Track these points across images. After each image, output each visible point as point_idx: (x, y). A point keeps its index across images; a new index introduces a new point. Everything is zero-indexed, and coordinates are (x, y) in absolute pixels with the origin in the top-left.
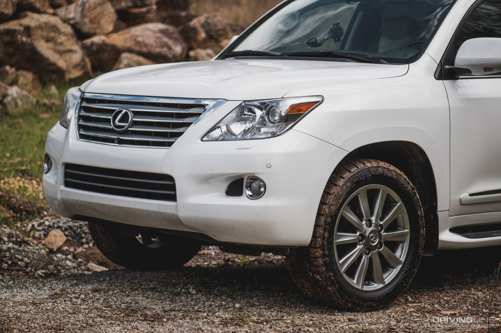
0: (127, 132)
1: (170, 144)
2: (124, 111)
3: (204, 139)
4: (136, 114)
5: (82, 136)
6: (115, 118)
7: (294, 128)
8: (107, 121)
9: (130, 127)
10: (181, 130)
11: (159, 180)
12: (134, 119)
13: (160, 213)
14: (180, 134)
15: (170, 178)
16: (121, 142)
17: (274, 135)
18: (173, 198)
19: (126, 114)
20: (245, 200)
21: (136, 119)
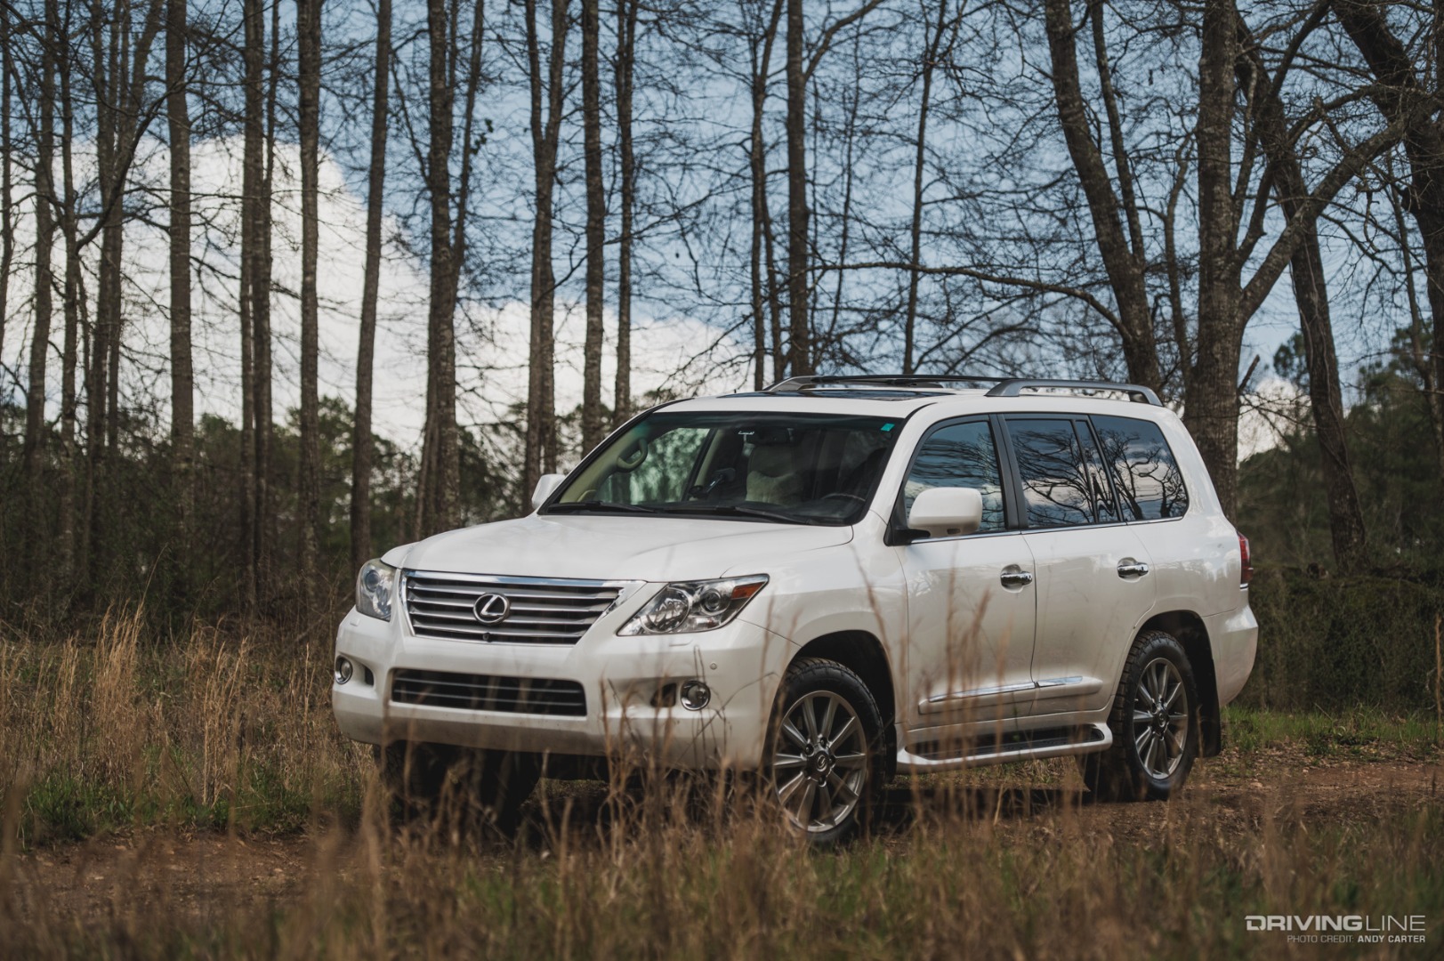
0: (500, 626)
1: (574, 641)
2: (495, 598)
3: (622, 633)
4: (512, 600)
5: (419, 631)
6: (479, 607)
7: (739, 617)
8: (469, 610)
9: (507, 617)
10: (586, 621)
11: (562, 688)
12: (512, 608)
13: (560, 732)
14: (586, 627)
15: (577, 686)
16: (491, 638)
17: (711, 626)
18: (582, 711)
19: (499, 600)
20: (682, 712)
21: (515, 607)
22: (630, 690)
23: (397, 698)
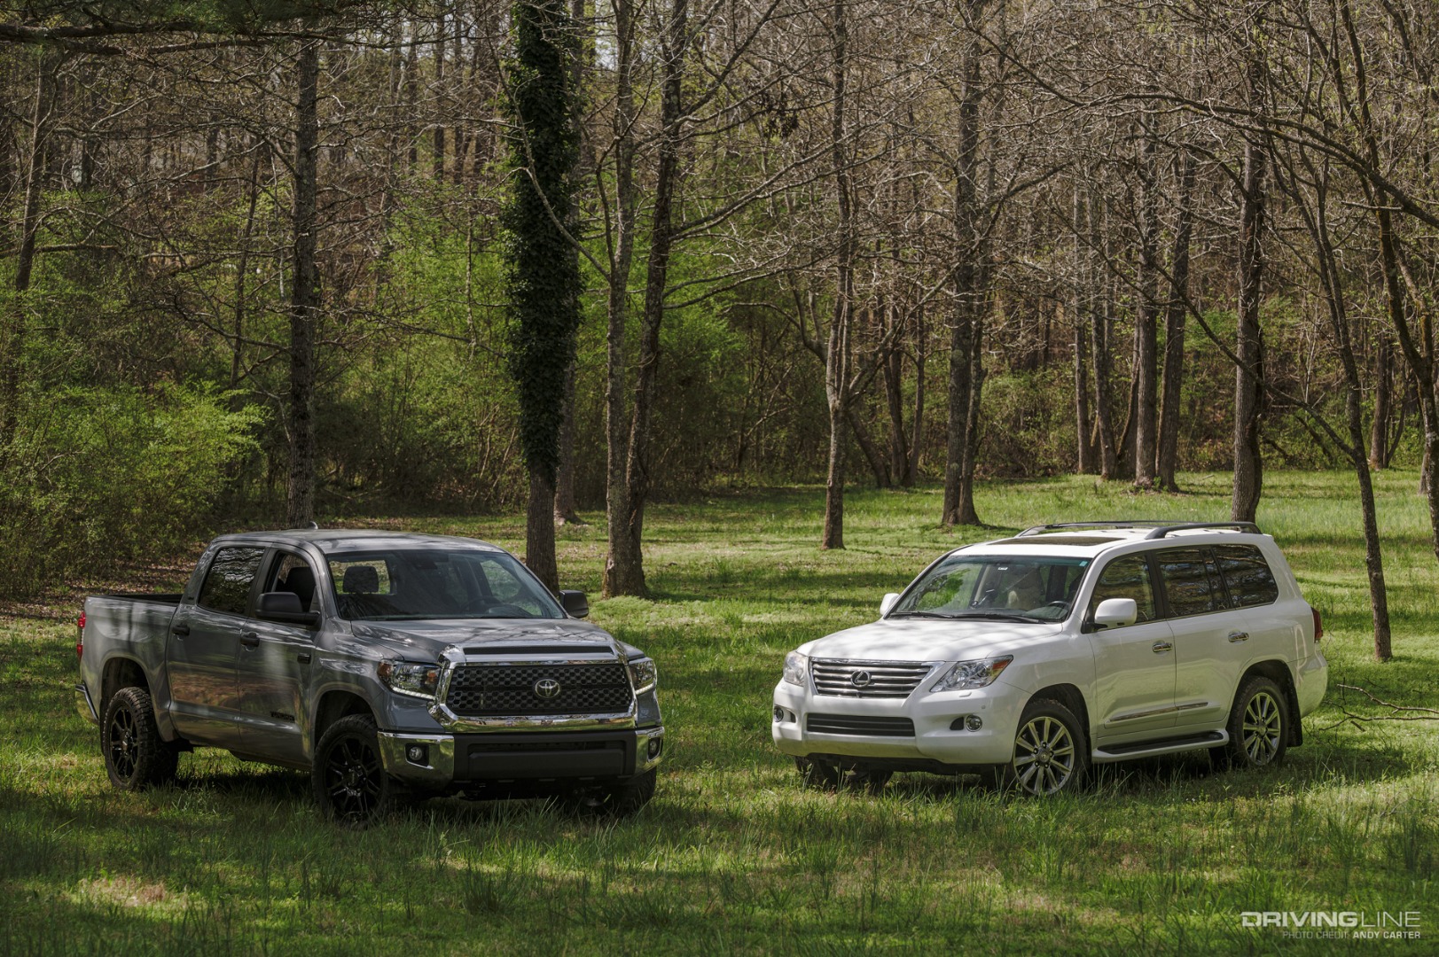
0: (866, 688)
1: (906, 696)
2: (862, 672)
4: (872, 673)
5: (820, 692)
6: (854, 678)
7: (997, 679)
9: (869, 683)
10: (913, 684)
11: (902, 721)
13: (903, 746)
14: (913, 688)
15: (909, 720)
16: (861, 695)
17: (982, 684)
18: (913, 734)
19: (865, 673)
20: (966, 733)
21: (874, 677)
22: (936, 720)
23: (810, 729)
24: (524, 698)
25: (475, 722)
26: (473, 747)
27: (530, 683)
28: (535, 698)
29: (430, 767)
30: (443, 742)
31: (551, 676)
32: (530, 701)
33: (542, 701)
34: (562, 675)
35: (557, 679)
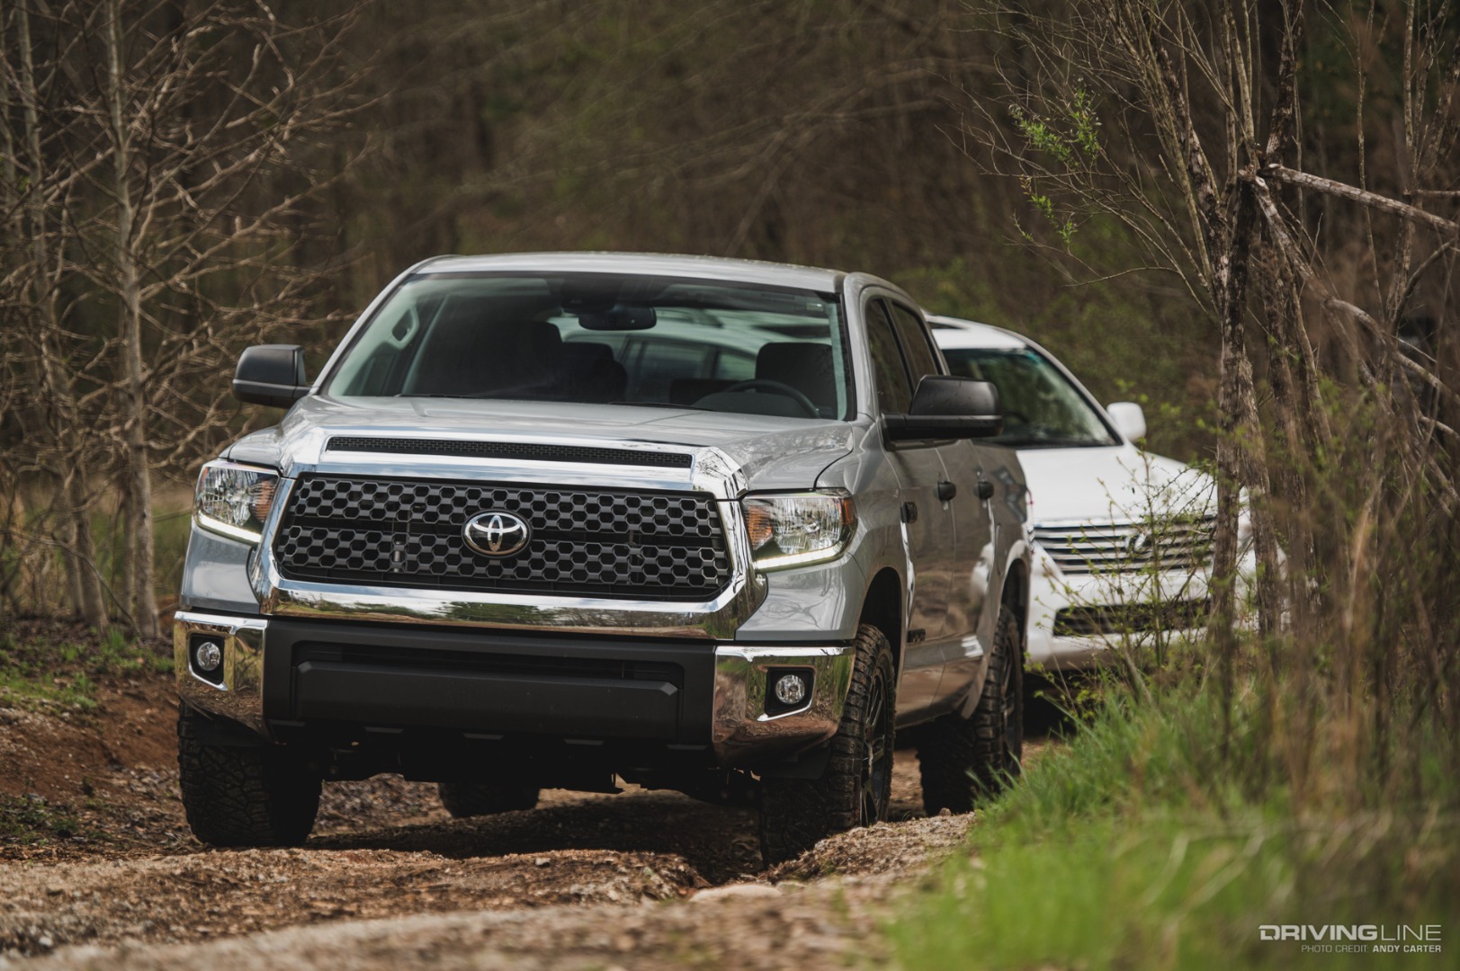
24: (441, 550)
25: (309, 594)
26: (301, 650)
27: (457, 518)
28: (466, 551)
29: (221, 687)
30: (244, 633)
31: (512, 506)
32: (453, 559)
33: (481, 560)
34: (539, 506)
35: (525, 514)
